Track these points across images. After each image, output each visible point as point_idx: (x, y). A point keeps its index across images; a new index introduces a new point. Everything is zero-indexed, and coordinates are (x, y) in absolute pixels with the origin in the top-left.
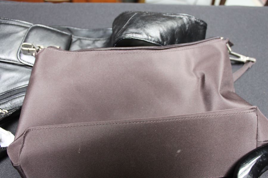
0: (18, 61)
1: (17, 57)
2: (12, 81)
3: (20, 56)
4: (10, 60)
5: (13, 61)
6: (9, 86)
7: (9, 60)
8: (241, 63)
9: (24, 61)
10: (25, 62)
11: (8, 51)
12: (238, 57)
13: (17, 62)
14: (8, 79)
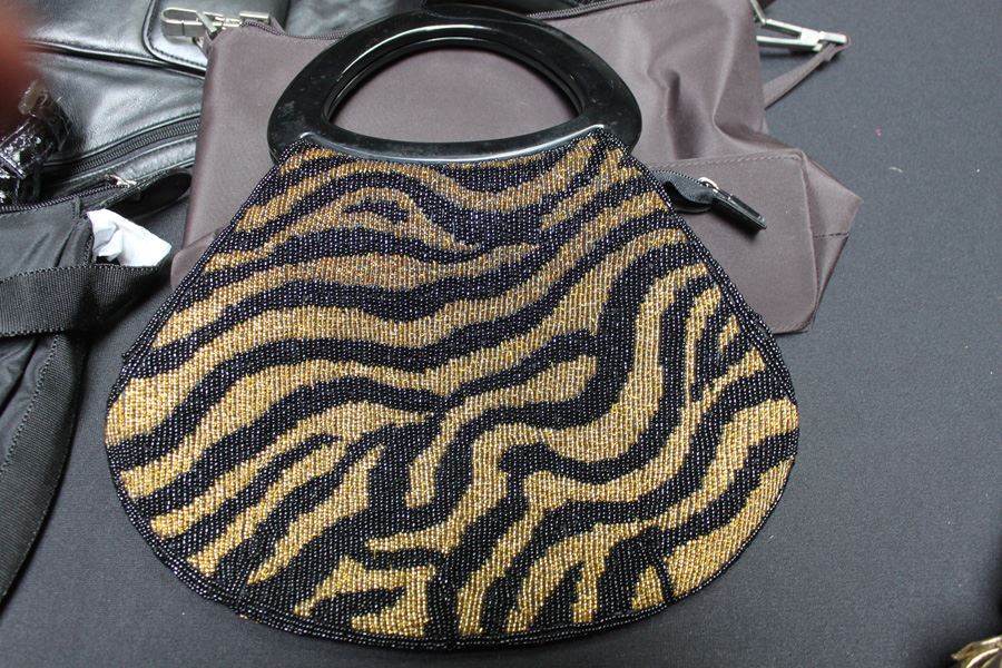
0: (144, 53)
1: (140, 43)
2: (133, 110)
3: (150, 39)
4: (124, 53)
5: (130, 54)
6: (126, 123)
7: (120, 52)
8: (806, 52)
9: (162, 53)
10: (167, 55)
11: (115, 28)
12: (796, 35)
13: (142, 56)
14: (123, 104)
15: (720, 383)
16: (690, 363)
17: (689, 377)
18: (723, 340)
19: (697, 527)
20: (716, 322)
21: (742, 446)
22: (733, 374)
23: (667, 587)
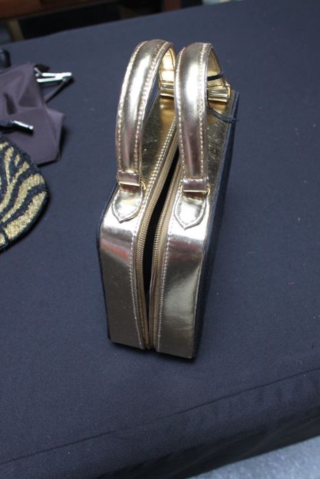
15: (17, 175)
16: (8, 172)
17: (8, 176)
18: (16, 163)
19: (14, 217)
20: (13, 158)
21: (26, 190)
22: (21, 172)
23: (6, 238)
